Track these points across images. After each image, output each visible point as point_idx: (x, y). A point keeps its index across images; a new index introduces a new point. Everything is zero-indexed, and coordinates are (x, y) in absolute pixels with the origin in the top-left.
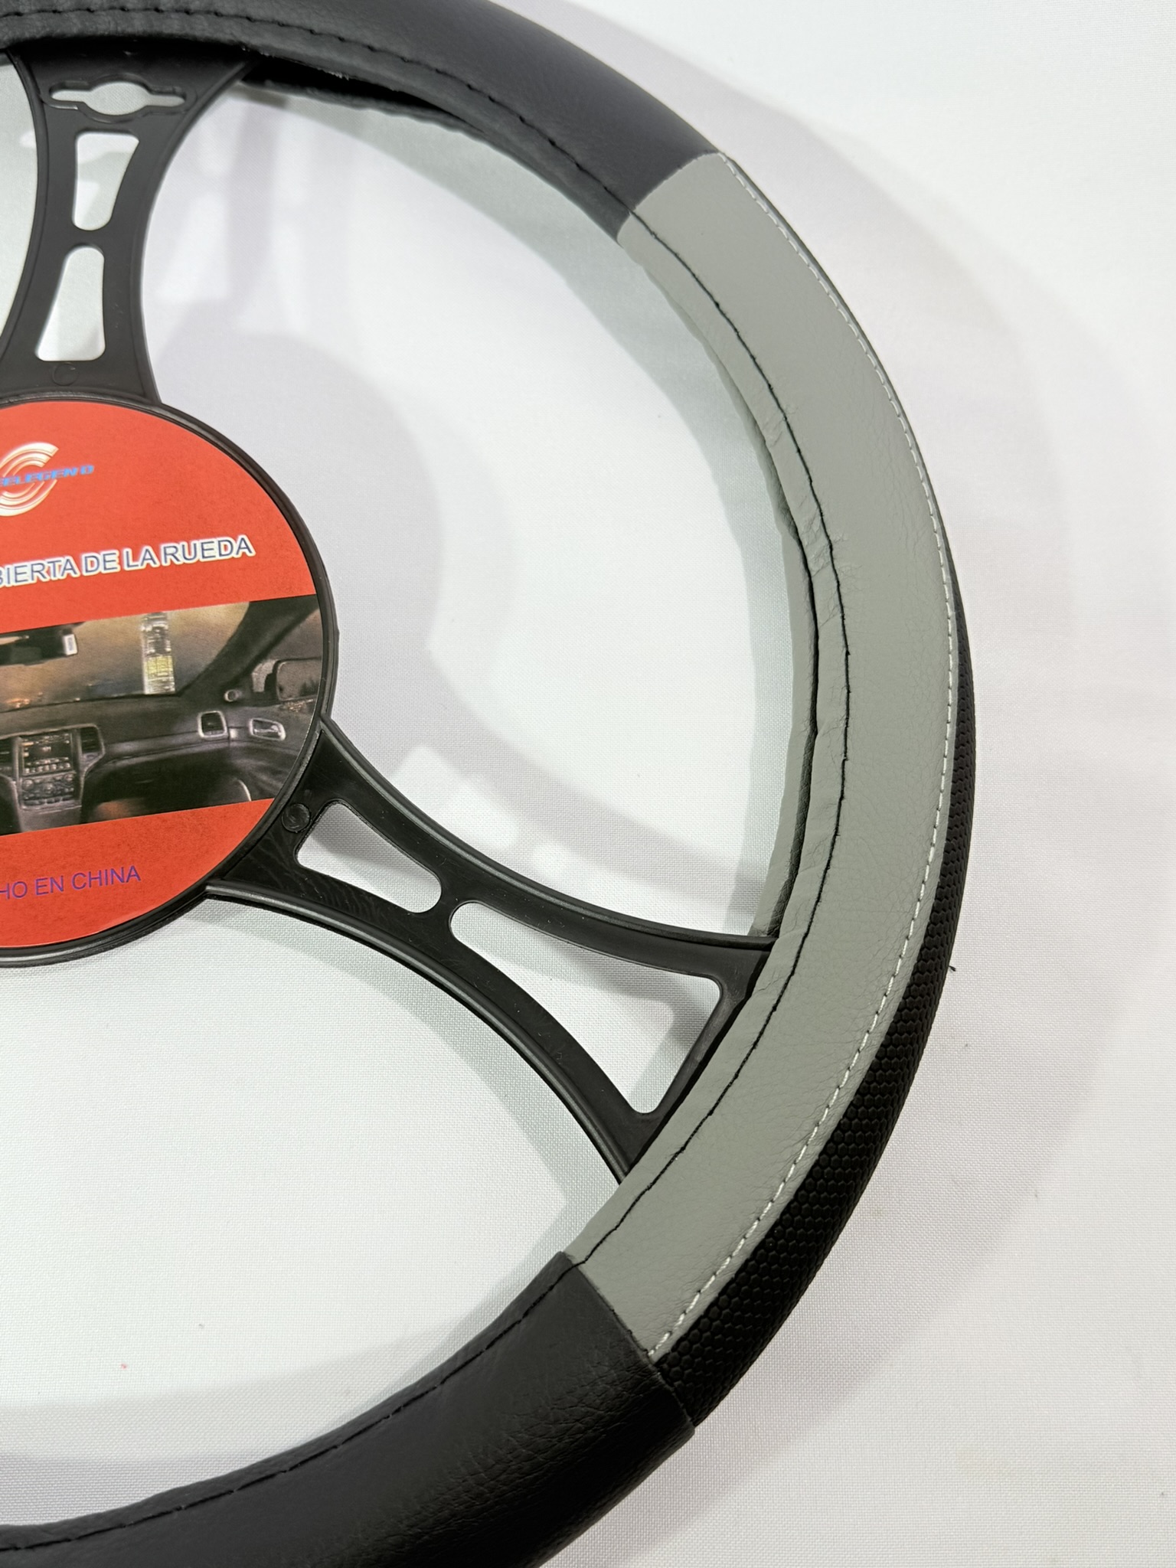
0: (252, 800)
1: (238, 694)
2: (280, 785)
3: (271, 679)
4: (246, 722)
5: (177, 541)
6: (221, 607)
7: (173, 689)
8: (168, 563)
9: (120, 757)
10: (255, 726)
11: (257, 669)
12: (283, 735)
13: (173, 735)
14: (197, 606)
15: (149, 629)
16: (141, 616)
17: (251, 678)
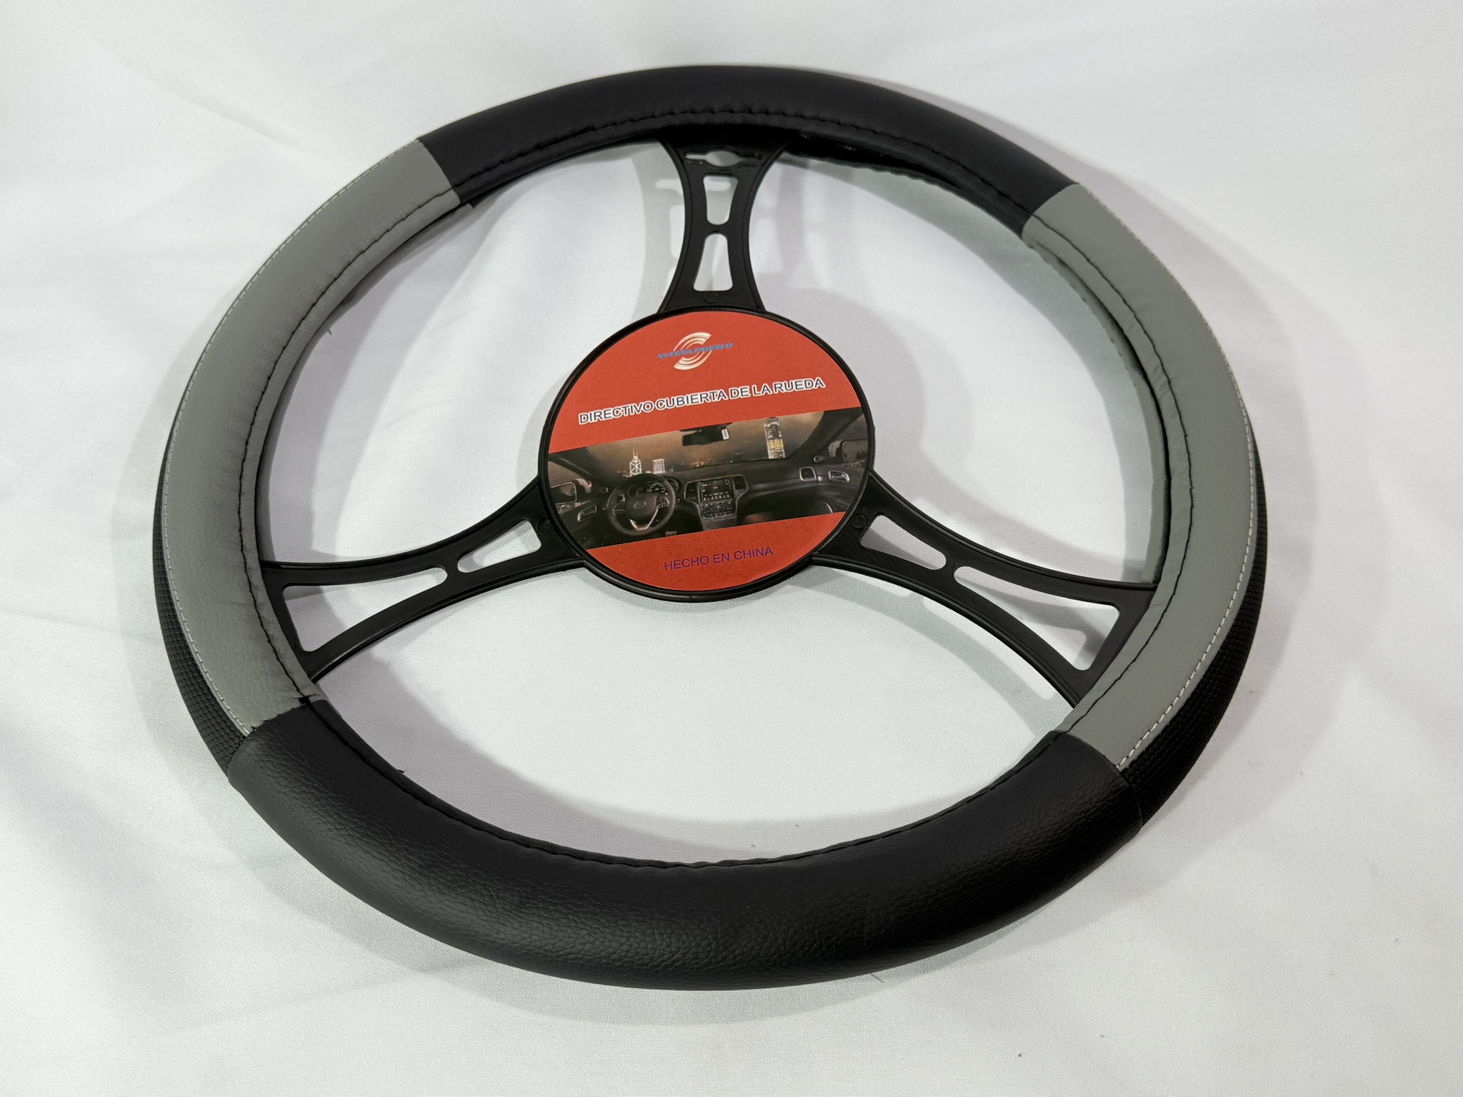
0: (834, 512)
1: (821, 458)
2: (850, 504)
3: (839, 450)
4: (827, 473)
5: (782, 381)
6: (809, 413)
7: (784, 456)
8: (777, 392)
9: (758, 491)
10: (832, 475)
11: (831, 445)
12: (848, 479)
13: (787, 479)
14: (795, 413)
15: (769, 425)
16: (764, 419)
17: (828, 450)
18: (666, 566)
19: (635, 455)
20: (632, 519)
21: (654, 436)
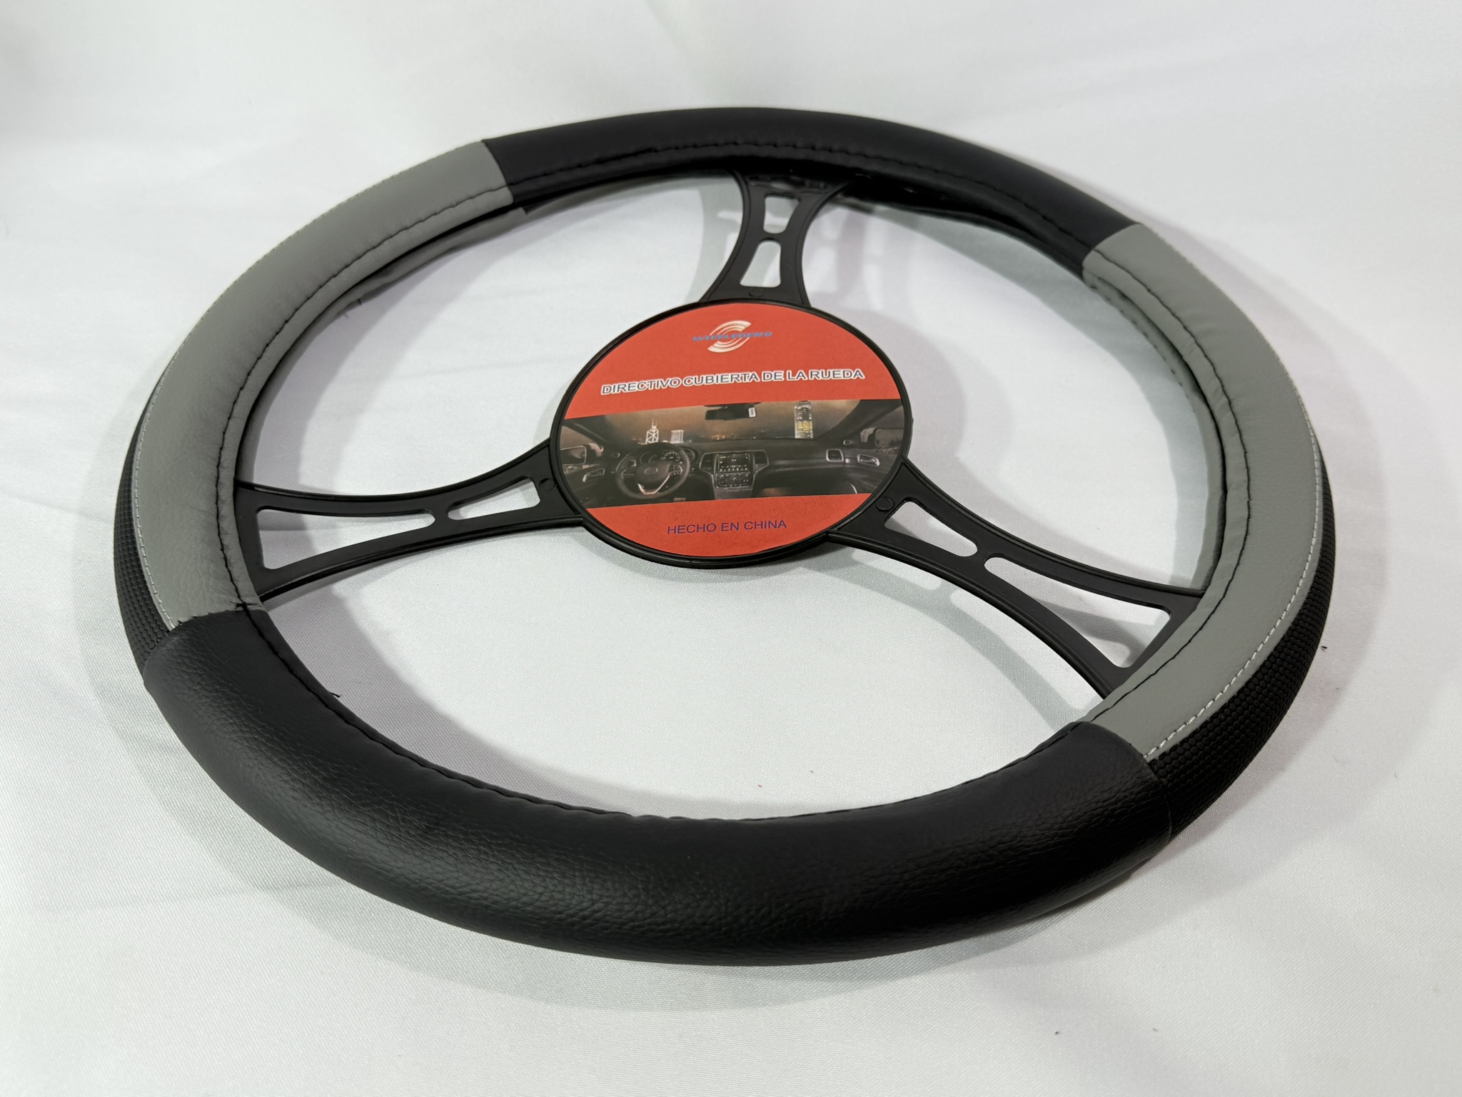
0: (858, 493)
1: (851, 442)
2: (876, 487)
3: (872, 437)
4: (856, 456)
5: (820, 369)
6: (844, 401)
7: (812, 437)
8: (813, 378)
9: (779, 467)
10: (861, 458)
11: (864, 431)
12: (878, 463)
13: (810, 459)
14: (831, 399)
15: (800, 408)
16: (795, 402)
17: (859, 435)
18: (669, 530)
19: (654, 425)
20: (641, 484)
21: (676, 409)
